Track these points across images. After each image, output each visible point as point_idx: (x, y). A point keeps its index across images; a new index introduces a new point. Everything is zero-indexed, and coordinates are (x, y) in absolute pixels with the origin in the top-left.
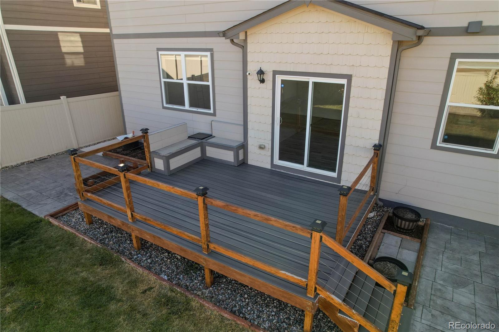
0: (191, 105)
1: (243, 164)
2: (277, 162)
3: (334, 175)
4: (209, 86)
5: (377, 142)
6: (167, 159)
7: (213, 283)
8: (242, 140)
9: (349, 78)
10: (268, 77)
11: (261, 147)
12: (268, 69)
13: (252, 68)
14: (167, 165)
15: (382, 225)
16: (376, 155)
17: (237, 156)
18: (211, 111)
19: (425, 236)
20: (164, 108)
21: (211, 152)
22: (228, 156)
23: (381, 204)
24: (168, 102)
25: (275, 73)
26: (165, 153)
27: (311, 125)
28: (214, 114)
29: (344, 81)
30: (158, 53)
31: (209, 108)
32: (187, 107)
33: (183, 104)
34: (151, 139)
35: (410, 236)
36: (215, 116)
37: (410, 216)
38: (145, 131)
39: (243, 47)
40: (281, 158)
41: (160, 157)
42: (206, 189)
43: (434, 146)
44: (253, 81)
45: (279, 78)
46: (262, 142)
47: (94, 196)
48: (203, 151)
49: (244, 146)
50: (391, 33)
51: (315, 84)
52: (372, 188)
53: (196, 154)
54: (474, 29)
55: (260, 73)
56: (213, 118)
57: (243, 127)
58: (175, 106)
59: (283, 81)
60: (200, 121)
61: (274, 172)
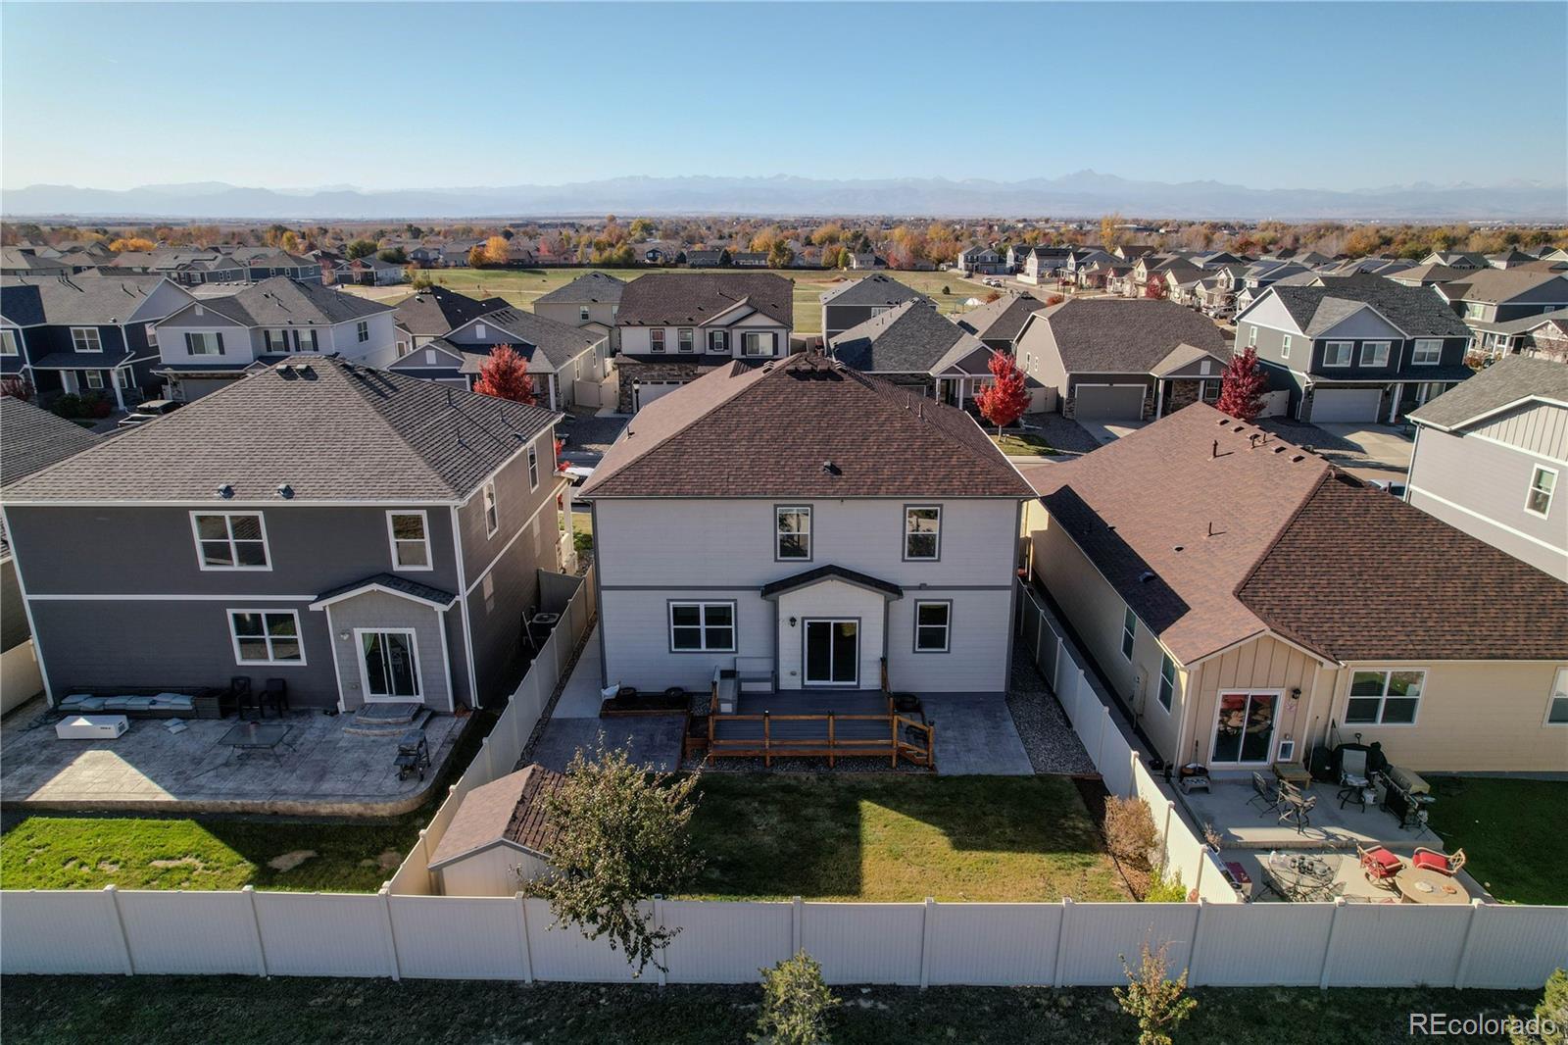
0: (709, 646)
2: (807, 683)
3: (855, 683)
4: (731, 630)
5: (882, 656)
8: (774, 670)
9: (859, 619)
10: (798, 623)
11: (793, 674)
12: (798, 616)
13: (784, 615)
17: (771, 685)
18: (734, 649)
20: (671, 652)
21: (746, 687)
22: (767, 687)
23: (890, 695)
24: (677, 647)
25: (803, 619)
26: (728, 696)
27: (834, 651)
28: (736, 652)
29: (856, 621)
30: (668, 604)
31: (731, 647)
32: (703, 648)
33: (700, 647)
35: (915, 711)
36: (739, 652)
37: (910, 700)
38: (716, 683)
39: (776, 603)
40: (810, 679)
41: (727, 701)
43: (915, 652)
44: (784, 628)
45: (805, 622)
46: (792, 669)
48: (740, 687)
49: (776, 676)
50: (881, 596)
52: (883, 687)
54: (923, 587)
55: (793, 620)
56: (736, 655)
57: (772, 660)
58: (688, 650)
59: (809, 623)
60: (721, 660)
61: (805, 691)
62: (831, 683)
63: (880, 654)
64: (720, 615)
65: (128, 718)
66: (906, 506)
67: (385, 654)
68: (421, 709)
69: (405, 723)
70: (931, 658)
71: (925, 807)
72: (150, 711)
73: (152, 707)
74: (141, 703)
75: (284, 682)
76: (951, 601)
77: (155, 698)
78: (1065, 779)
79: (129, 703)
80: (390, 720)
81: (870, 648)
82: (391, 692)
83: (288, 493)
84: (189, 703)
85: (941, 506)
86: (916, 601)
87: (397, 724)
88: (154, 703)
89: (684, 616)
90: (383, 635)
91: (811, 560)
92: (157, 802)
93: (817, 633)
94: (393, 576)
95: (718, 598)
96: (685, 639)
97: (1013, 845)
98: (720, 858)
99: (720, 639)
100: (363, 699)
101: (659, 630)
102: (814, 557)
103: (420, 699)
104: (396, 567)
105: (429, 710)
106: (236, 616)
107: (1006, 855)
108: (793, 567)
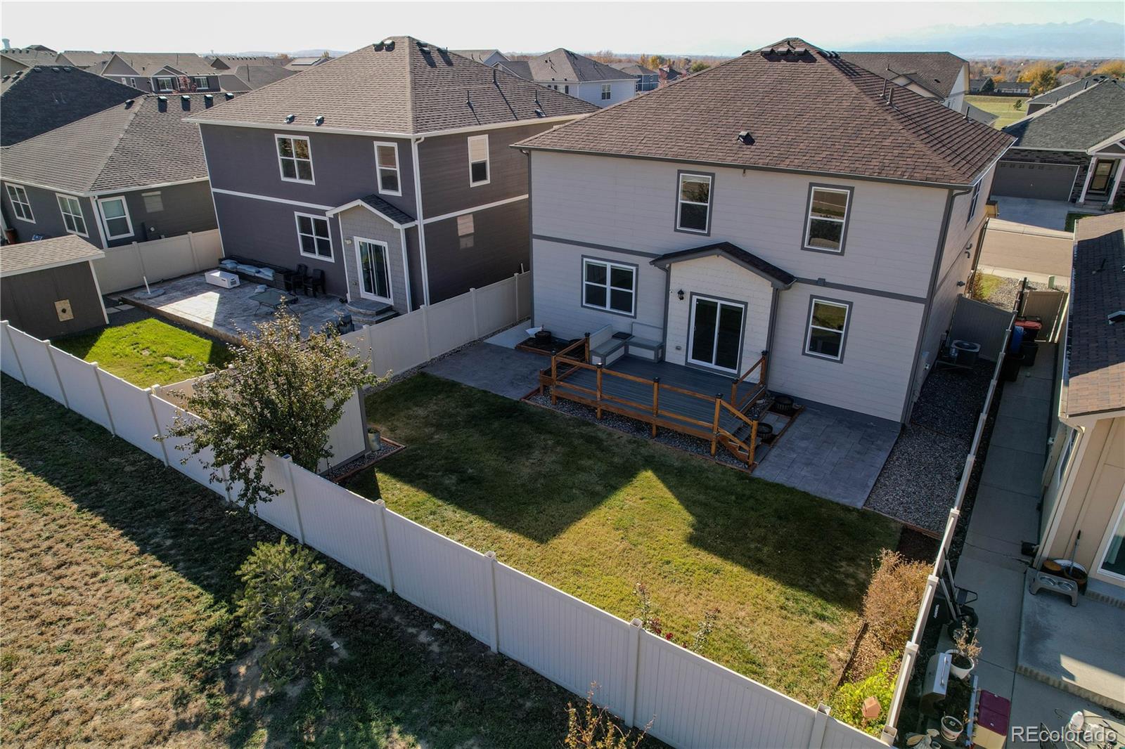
0: (612, 307)
1: (661, 361)
2: (691, 360)
3: (735, 372)
4: (631, 294)
5: (765, 349)
6: (604, 357)
7: (656, 436)
8: (661, 341)
9: (746, 304)
10: (687, 296)
11: (678, 348)
12: (687, 291)
13: (674, 287)
14: (604, 360)
15: (768, 408)
16: (763, 358)
17: (656, 355)
18: (633, 314)
19: (796, 415)
20: (582, 306)
21: (634, 351)
22: (650, 355)
23: (769, 394)
24: (587, 302)
25: (692, 294)
26: (602, 352)
27: (719, 334)
28: (635, 317)
29: (742, 306)
30: (582, 260)
31: (631, 311)
32: (608, 308)
33: (605, 306)
34: (591, 341)
35: (785, 415)
36: (636, 318)
37: (787, 402)
38: (588, 335)
39: (668, 271)
40: (694, 357)
41: (598, 355)
42: (659, 379)
43: (804, 353)
44: (673, 297)
45: (695, 298)
46: (678, 344)
47: (566, 384)
48: (627, 350)
49: (662, 347)
50: (770, 283)
51: (722, 305)
52: (761, 382)
53: (621, 352)
54: (822, 283)
55: (681, 293)
56: (633, 320)
57: (662, 331)
58: (595, 307)
59: (698, 300)
60: (621, 322)
61: (688, 368)
62: (712, 365)
63: (763, 346)
64: (623, 278)
65: (240, 278)
66: (811, 185)
67: (371, 261)
68: (390, 308)
69: (370, 315)
70: (821, 365)
71: (702, 497)
72: (255, 277)
73: (256, 275)
74: (250, 270)
75: (323, 273)
76: (851, 304)
77: (261, 270)
78: (893, 525)
79: (247, 269)
80: (361, 310)
81: (754, 337)
82: (375, 293)
83: (321, 122)
84: (271, 275)
85: (852, 189)
86: (812, 297)
87: (365, 315)
88: (259, 272)
89: (595, 273)
90: (370, 244)
91: (708, 234)
92: (203, 326)
93: (705, 310)
94: (378, 198)
95: (625, 263)
96: (595, 297)
97: (757, 565)
98: (470, 471)
99: (623, 302)
100: (359, 294)
101: (576, 285)
102: (712, 232)
103: (390, 301)
104: (382, 192)
105: (395, 311)
106: (301, 218)
107: (736, 569)
108: (692, 239)
